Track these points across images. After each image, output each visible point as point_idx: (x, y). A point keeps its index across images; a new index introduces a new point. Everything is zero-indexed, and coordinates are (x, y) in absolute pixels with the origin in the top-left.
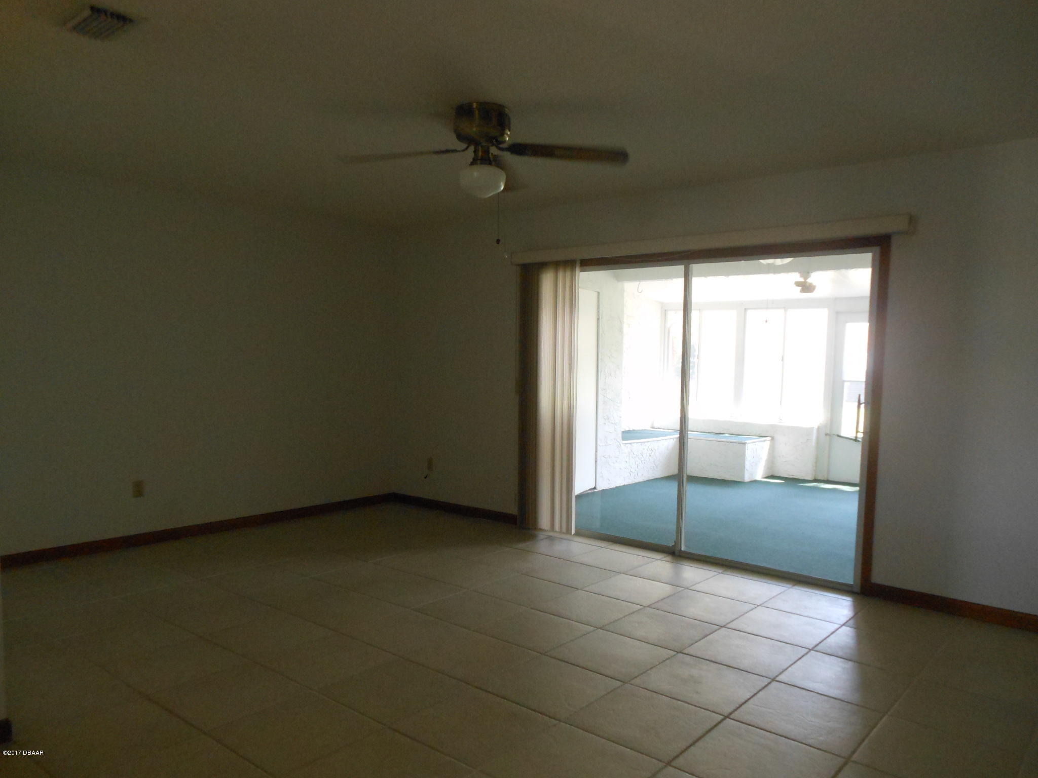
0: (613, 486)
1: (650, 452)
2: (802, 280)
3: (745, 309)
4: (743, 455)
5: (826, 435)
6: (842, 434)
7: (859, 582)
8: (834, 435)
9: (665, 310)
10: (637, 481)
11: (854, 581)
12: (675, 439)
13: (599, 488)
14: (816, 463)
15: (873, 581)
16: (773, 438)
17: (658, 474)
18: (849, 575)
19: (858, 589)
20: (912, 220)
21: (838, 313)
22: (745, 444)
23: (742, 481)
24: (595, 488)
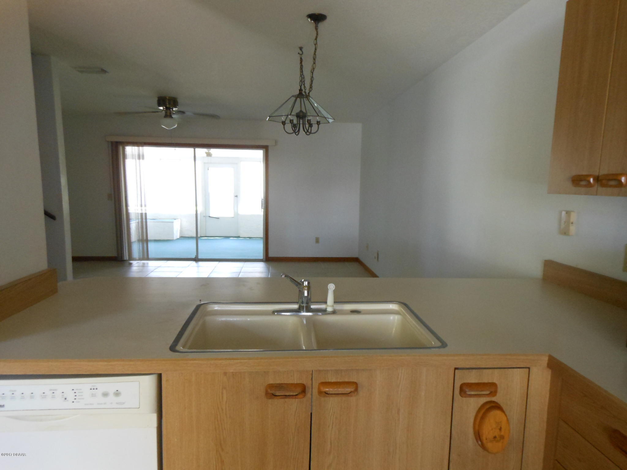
2: (207, 151)
5: (204, 216)
6: (211, 216)
7: (265, 258)
8: (207, 216)
11: (263, 258)
15: (269, 256)
16: (181, 219)
18: (261, 256)
19: (264, 260)
20: (276, 142)
21: (205, 163)
22: (173, 222)
23: (173, 239)
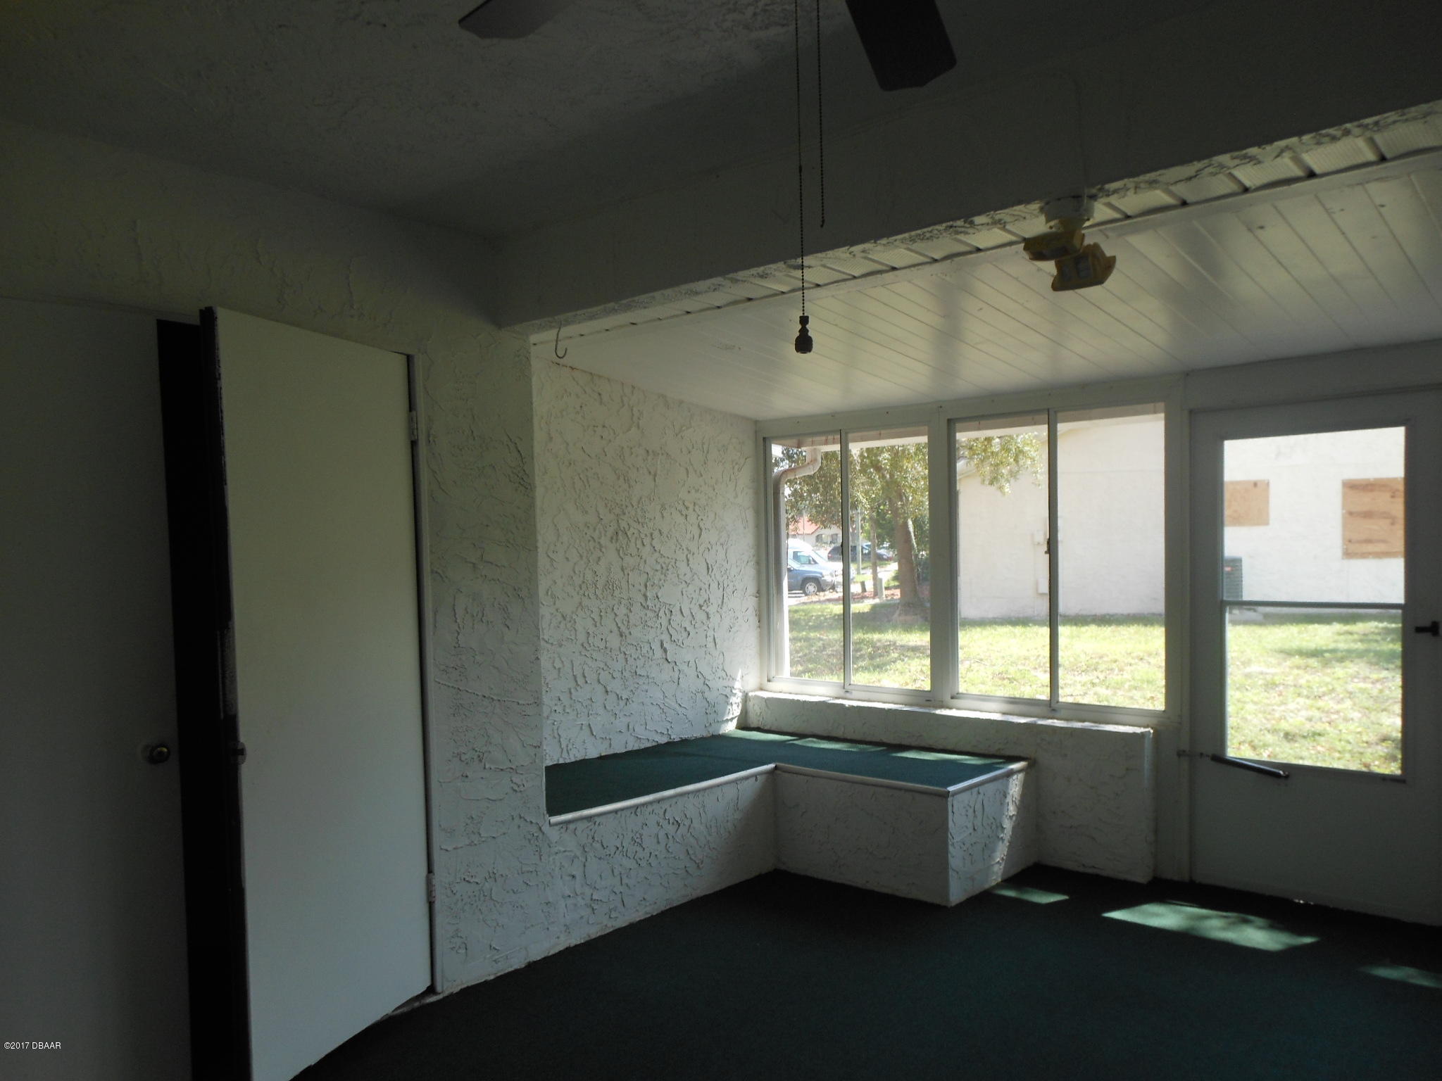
0: (517, 963)
1: (671, 829)
3: (949, 421)
4: (940, 830)
5: (1181, 754)
8: (1202, 755)
9: (764, 439)
10: (621, 922)
12: (764, 777)
13: (450, 984)
14: (1156, 831)
16: (1034, 764)
17: (702, 885)
21: (1191, 412)
23: (937, 901)
24: (431, 990)
